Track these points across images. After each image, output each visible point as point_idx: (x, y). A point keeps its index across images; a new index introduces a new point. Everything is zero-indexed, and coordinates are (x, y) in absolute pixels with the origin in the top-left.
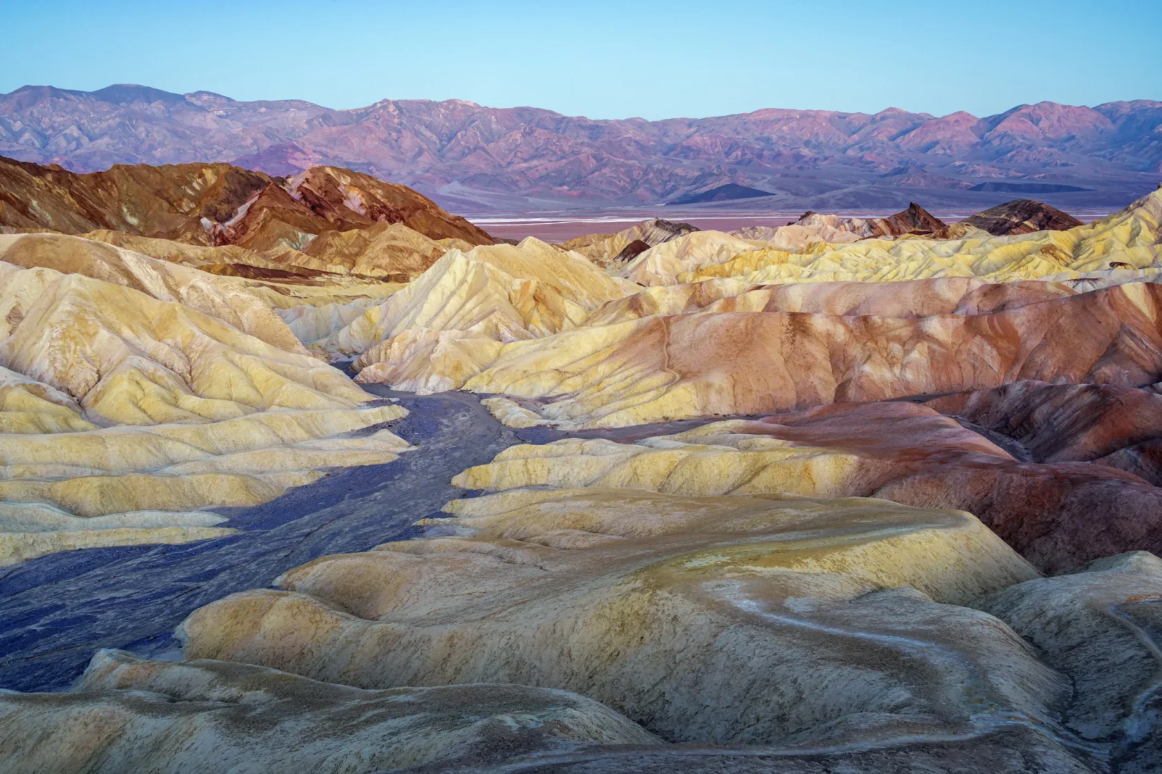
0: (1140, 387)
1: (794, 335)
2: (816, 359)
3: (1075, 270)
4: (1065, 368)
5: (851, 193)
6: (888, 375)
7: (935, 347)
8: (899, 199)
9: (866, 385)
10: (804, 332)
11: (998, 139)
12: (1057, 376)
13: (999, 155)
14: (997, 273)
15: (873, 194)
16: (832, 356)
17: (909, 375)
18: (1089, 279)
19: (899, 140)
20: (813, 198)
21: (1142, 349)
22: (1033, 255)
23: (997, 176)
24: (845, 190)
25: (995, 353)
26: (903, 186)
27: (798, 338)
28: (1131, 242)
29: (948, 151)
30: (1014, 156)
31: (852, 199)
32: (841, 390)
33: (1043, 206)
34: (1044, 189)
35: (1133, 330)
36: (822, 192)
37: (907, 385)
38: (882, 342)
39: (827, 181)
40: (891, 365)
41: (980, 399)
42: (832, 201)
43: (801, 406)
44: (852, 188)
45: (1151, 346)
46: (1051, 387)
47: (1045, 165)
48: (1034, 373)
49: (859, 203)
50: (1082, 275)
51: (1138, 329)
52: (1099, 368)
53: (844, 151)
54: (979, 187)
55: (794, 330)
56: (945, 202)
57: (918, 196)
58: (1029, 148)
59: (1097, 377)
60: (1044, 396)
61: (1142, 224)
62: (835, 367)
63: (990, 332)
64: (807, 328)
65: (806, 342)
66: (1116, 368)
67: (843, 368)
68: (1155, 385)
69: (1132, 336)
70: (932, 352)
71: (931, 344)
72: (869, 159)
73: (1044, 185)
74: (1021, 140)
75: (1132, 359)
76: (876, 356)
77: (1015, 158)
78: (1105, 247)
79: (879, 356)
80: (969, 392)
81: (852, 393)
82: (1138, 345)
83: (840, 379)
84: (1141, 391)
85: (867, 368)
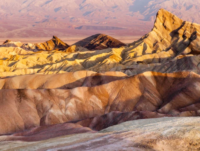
0: (153, 111)
1: (20, 99)
2: (31, 108)
3: (124, 65)
4: (126, 106)
5: (24, 30)
6: (60, 113)
7: (77, 100)
8: (46, 33)
9: (52, 118)
10: (24, 97)
11: (87, 6)
12: (124, 109)
13: (87, 13)
14: (94, 67)
15: (34, 31)
16: (37, 107)
17: (68, 113)
18: (130, 69)
19: (44, 6)
20: (7, 33)
21: (152, 97)
22: (107, 59)
23: (87, 23)
24: (21, 29)
25: (100, 101)
26: (47, 27)
27: (22, 99)
28: (144, 53)
29: (66, 12)
30: (93, 14)
31: (25, 33)
32: (42, 120)
33: (108, 37)
34: (107, 28)
35: (149, 90)
36: (11, 30)
37: (68, 116)
38: (56, 99)
39: (13, 25)
40: (61, 109)
41: (97, 120)
42: (16, 34)
43: (27, 128)
44: (24, 28)
45: (155, 96)
46: (123, 113)
47: (106, 18)
48: (115, 109)
49: (28, 35)
50: (127, 67)
51: (150, 89)
52: (138, 105)
53: (20, 11)
54: (80, 28)
55: (20, 96)
56: (66, 35)
57: (54, 31)
58: (100, 10)
59: (138, 109)
60: (120, 117)
61: (147, 45)
62: (39, 111)
63: (97, 93)
64: (26, 95)
65: (25, 101)
66: (144, 105)
67: (42, 111)
68: (158, 110)
69: (149, 92)
70: (76, 102)
71: (76, 99)
72: (31, 15)
73: (107, 27)
74: (96, 7)
75: (149, 101)
76: (55, 105)
77: (94, 15)
78: (134, 55)
79: (56, 105)
80: (93, 118)
81: (47, 121)
82: (151, 96)
83: (41, 115)
84: (154, 113)
85: (52, 111)
